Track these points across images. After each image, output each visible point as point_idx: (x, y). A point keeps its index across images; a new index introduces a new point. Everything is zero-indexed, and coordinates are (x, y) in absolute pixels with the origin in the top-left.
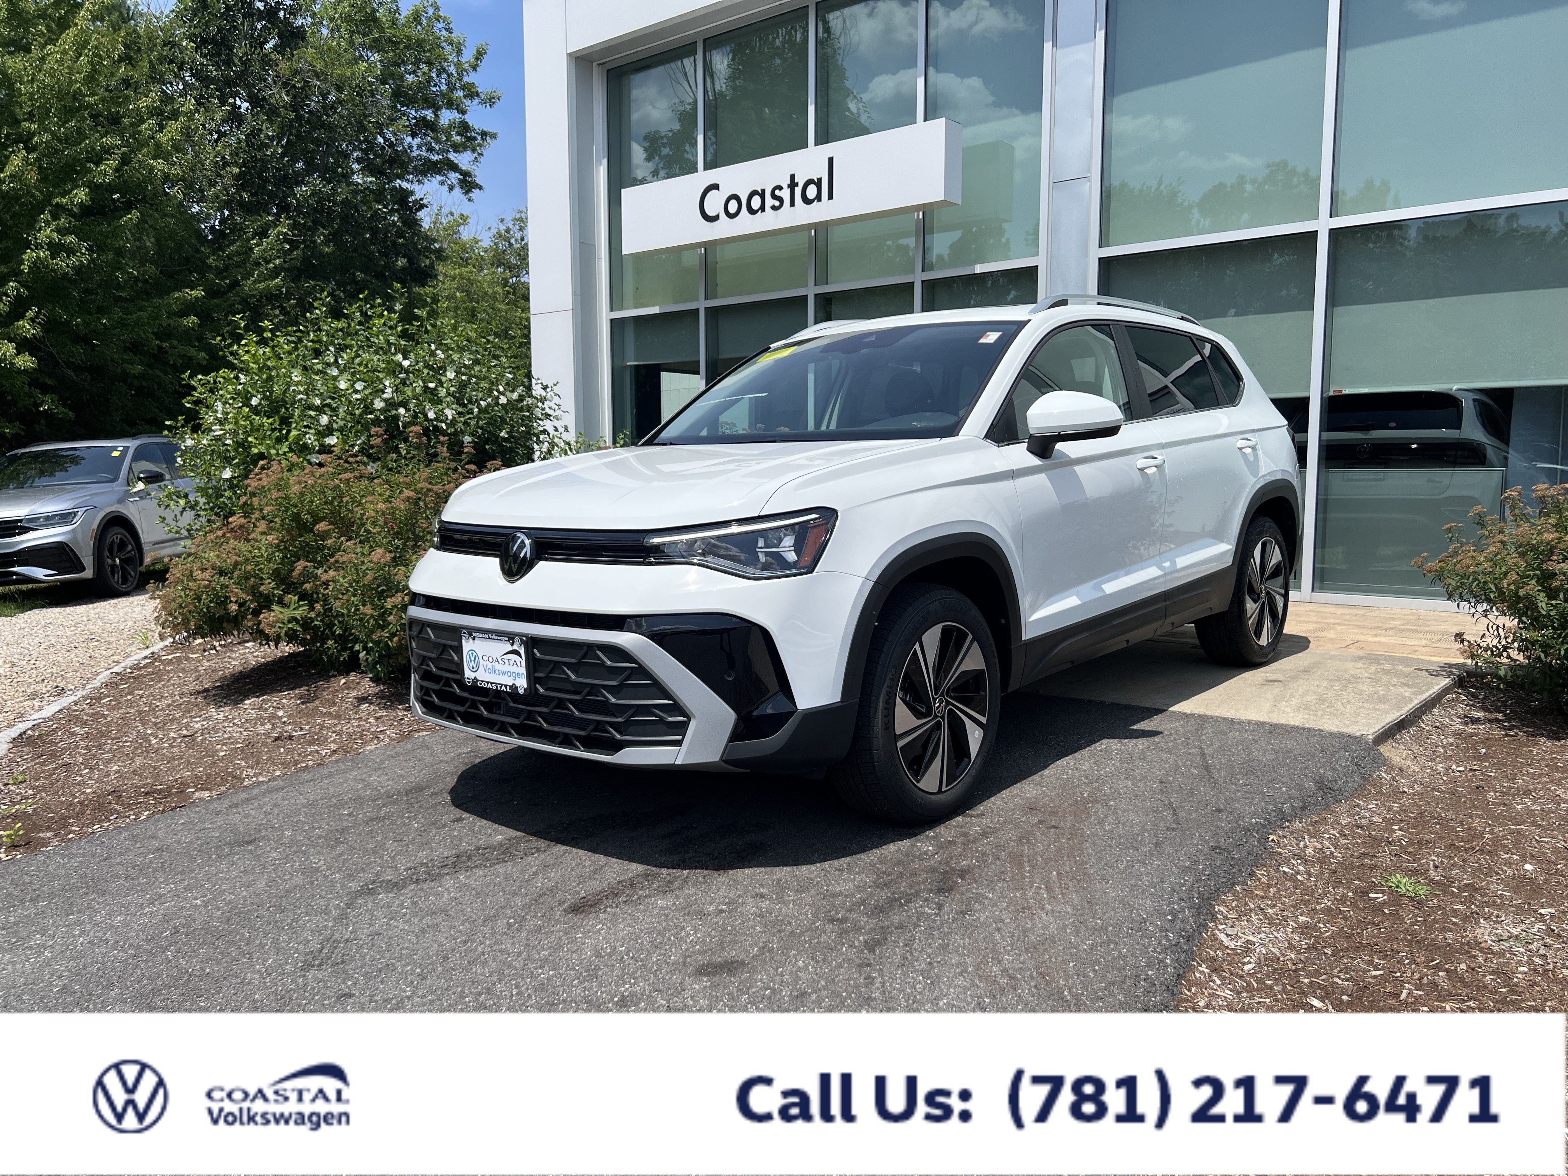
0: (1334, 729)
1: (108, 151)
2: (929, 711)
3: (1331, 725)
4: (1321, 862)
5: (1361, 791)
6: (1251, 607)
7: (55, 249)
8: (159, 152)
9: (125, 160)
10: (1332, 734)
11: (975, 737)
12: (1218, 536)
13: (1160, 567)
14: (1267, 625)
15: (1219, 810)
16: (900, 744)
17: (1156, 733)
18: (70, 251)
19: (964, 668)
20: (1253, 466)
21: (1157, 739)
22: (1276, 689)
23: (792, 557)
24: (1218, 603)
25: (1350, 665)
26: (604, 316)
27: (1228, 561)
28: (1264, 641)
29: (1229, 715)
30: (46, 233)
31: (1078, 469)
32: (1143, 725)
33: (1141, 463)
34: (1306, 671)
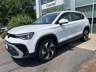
0: (91, 50)
1: (13, 5)
2: (47, 51)
3: (90, 49)
4: (86, 69)
5: (92, 58)
6: (85, 37)
7: (10, 12)
8: (17, 5)
9: (14, 6)
10: (90, 50)
11: (53, 53)
12: (81, 31)
13: (75, 34)
14: (86, 38)
15: (76, 61)
16: (43, 55)
17: (73, 50)
18: (11, 12)
19: (51, 46)
20: (85, 24)
21: (73, 51)
22: (86, 44)
23: (29, 37)
24: (81, 37)
25: (94, 41)
26: (41, 14)
27: (82, 33)
28: (86, 40)
29: (81, 48)
30: (10, 11)
31: (65, 26)
32: (72, 49)
33: (72, 25)
34: (90, 42)
